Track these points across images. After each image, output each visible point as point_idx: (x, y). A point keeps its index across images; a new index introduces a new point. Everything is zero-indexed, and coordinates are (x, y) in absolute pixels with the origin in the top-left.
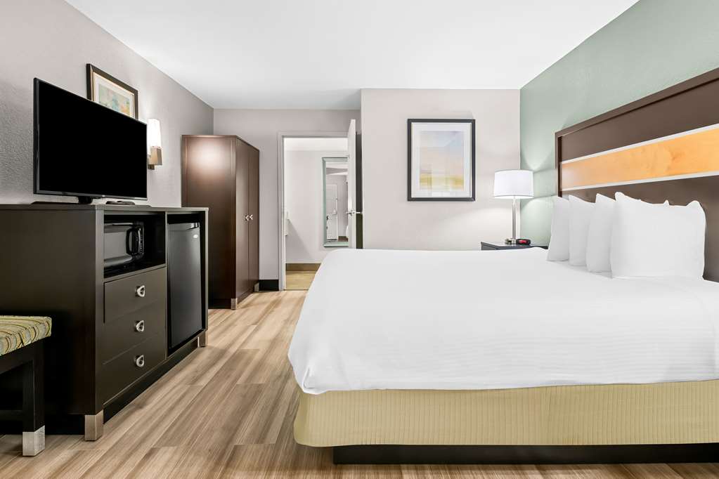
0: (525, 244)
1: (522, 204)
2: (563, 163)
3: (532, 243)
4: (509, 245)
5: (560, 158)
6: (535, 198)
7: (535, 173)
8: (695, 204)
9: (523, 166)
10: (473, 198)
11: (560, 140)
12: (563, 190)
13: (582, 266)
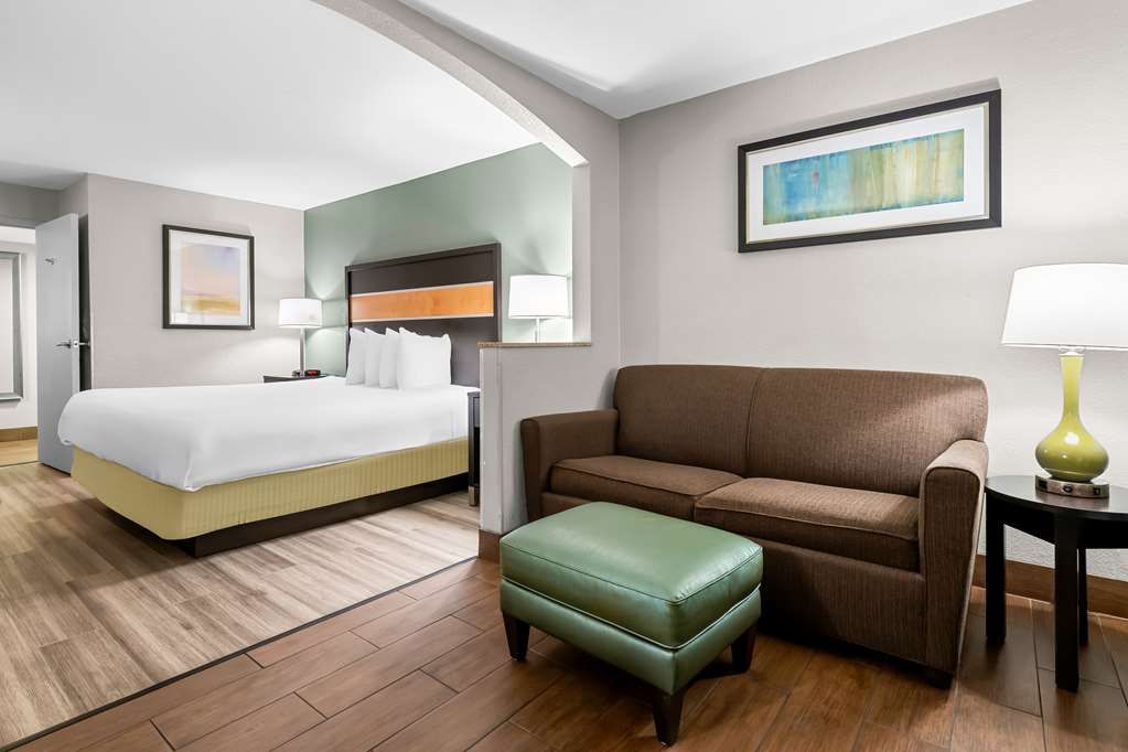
0: (316, 374)
1: (308, 334)
2: (353, 296)
3: (322, 372)
4: (297, 376)
5: (350, 292)
6: (324, 327)
7: (323, 302)
8: (446, 337)
9: (308, 293)
10: (253, 326)
11: (349, 275)
12: (353, 321)
13: (377, 385)
